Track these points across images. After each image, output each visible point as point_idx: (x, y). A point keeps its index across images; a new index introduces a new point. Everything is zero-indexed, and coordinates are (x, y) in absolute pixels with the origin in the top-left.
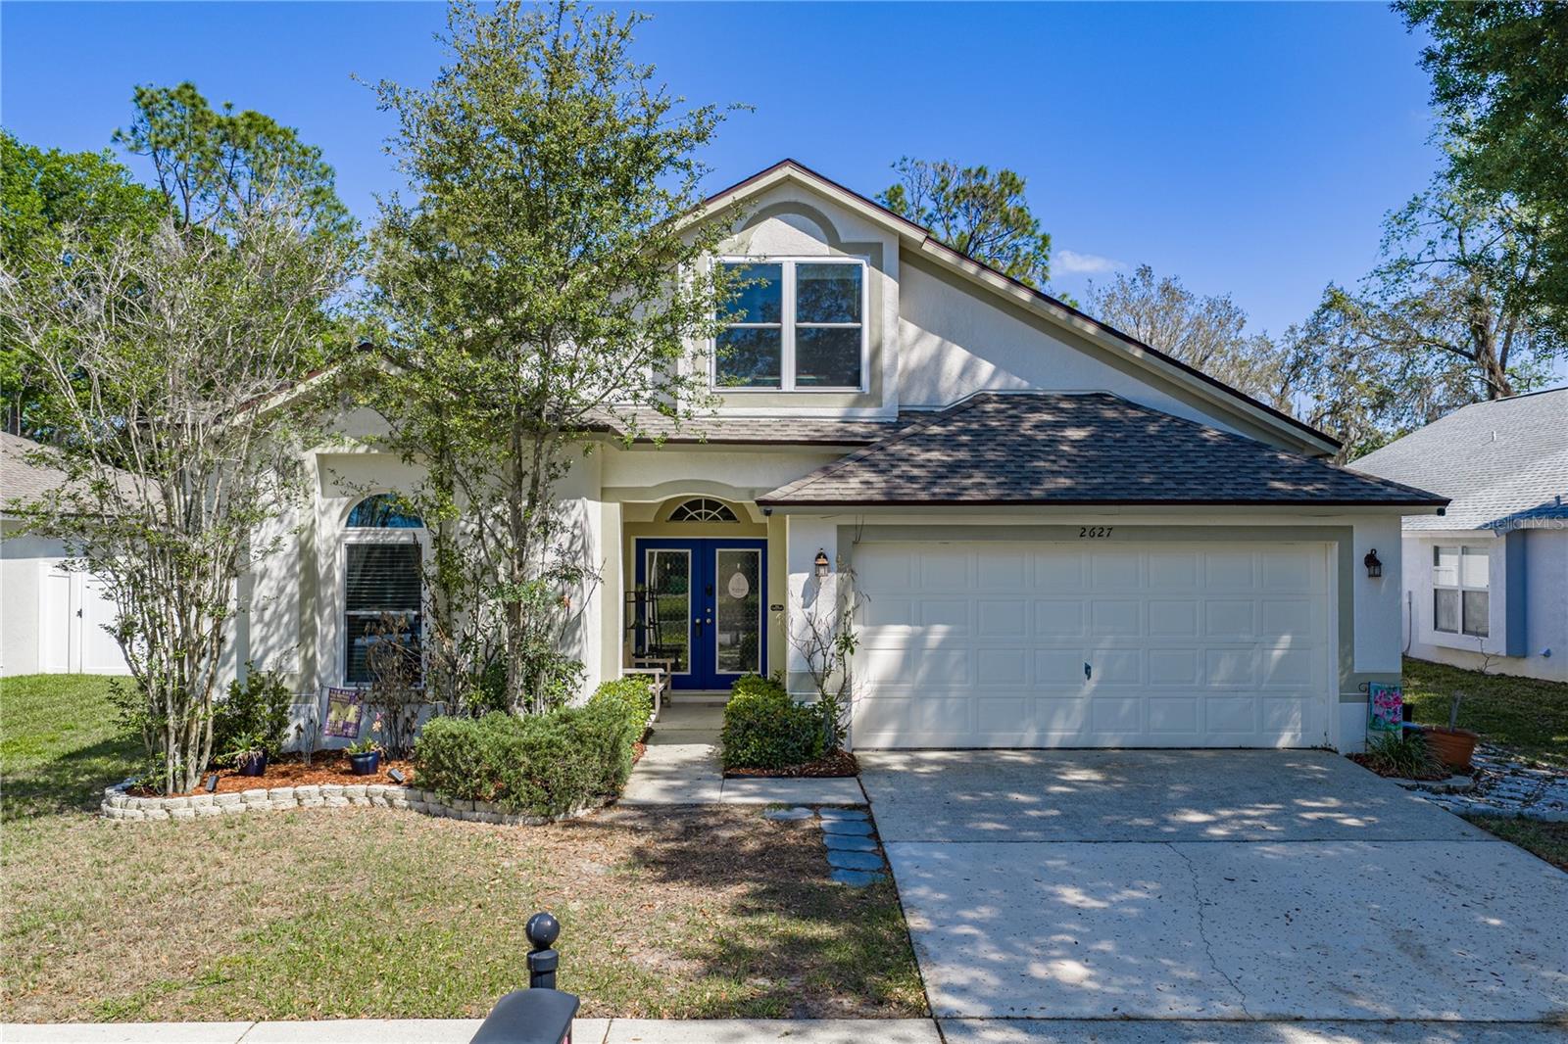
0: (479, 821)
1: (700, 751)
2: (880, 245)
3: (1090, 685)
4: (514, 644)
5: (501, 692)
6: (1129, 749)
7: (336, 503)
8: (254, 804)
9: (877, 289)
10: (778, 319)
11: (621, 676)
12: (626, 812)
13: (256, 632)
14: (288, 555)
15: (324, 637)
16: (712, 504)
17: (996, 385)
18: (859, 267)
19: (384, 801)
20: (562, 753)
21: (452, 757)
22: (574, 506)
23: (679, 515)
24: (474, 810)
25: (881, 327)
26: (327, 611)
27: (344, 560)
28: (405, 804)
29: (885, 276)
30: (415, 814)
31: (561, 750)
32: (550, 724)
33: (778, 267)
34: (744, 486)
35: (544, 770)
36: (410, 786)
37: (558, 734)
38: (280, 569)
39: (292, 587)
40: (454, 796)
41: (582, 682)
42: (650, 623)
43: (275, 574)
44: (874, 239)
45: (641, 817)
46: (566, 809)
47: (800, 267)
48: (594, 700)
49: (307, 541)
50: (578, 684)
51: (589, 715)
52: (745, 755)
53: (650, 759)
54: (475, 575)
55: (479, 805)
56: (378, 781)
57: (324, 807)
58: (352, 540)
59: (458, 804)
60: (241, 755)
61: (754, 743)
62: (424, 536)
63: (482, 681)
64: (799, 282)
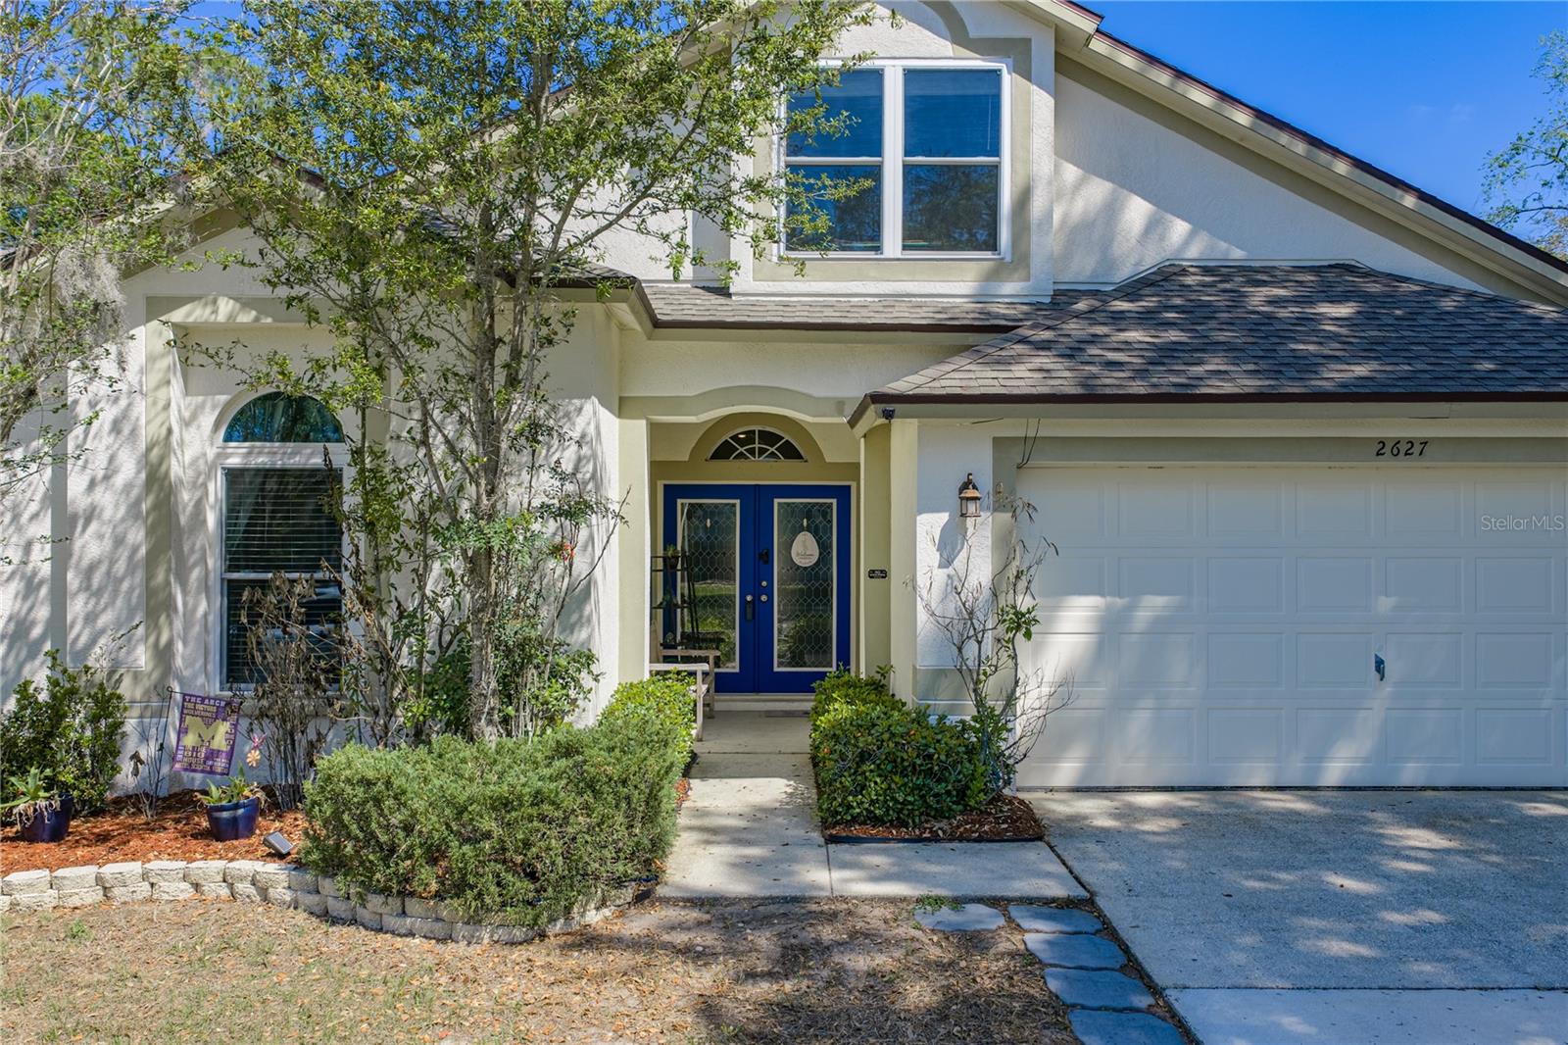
0: (411, 934)
1: (773, 790)
2: (1028, 41)
3: (1387, 689)
4: (480, 622)
5: (460, 701)
6: (1446, 789)
7: (209, 405)
8: (24, 898)
9: (1024, 108)
10: (878, 151)
11: (647, 677)
12: (673, 914)
13: (77, 607)
14: (128, 487)
15: (189, 615)
16: (769, 438)
17: (1194, 252)
18: (995, 75)
19: (252, 891)
20: (559, 814)
21: (363, 819)
22: (580, 410)
23: (724, 452)
24: (404, 913)
25: (1027, 162)
26: (195, 574)
27: (222, 494)
28: (288, 896)
29: (1035, 87)
30: (301, 917)
31: (558, 808)
32: (539, 756)
33: (878, 75)
34: (830, 394)
35: (527, 844)
36: (299, 865)
37: (551, 779)
38: (117, 506)
39: (137, 535)
40: (368, 887)
41: (593, 684)
42: (683, 601)
43: (107, 514)
44: (1017, 32)
45: (699, 924)
46: (568, 910)
47: (910, 75)
48: (612, 713)
49: (160, 464)
50: (587, 687)
51: (605, 742)
52: (858, 804)
53: (699, 804)
54: (422, 514)
55: (413, 905)
56: (249, 853)
57: (150, 900)
58: (235, 461)
59: (375, 901)
60: (22, 807)
61: (875, 787)
62: (340, 454)
63: (428, 685)
64: (909, 100)
